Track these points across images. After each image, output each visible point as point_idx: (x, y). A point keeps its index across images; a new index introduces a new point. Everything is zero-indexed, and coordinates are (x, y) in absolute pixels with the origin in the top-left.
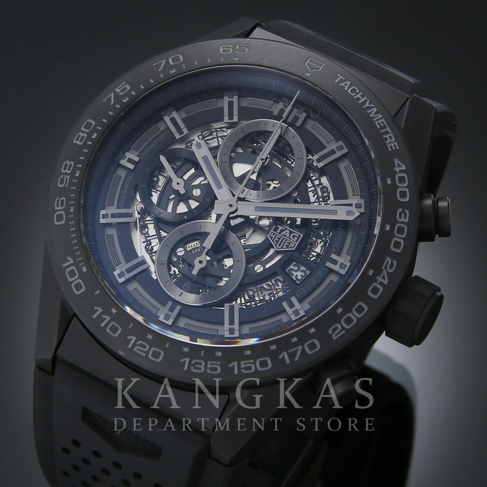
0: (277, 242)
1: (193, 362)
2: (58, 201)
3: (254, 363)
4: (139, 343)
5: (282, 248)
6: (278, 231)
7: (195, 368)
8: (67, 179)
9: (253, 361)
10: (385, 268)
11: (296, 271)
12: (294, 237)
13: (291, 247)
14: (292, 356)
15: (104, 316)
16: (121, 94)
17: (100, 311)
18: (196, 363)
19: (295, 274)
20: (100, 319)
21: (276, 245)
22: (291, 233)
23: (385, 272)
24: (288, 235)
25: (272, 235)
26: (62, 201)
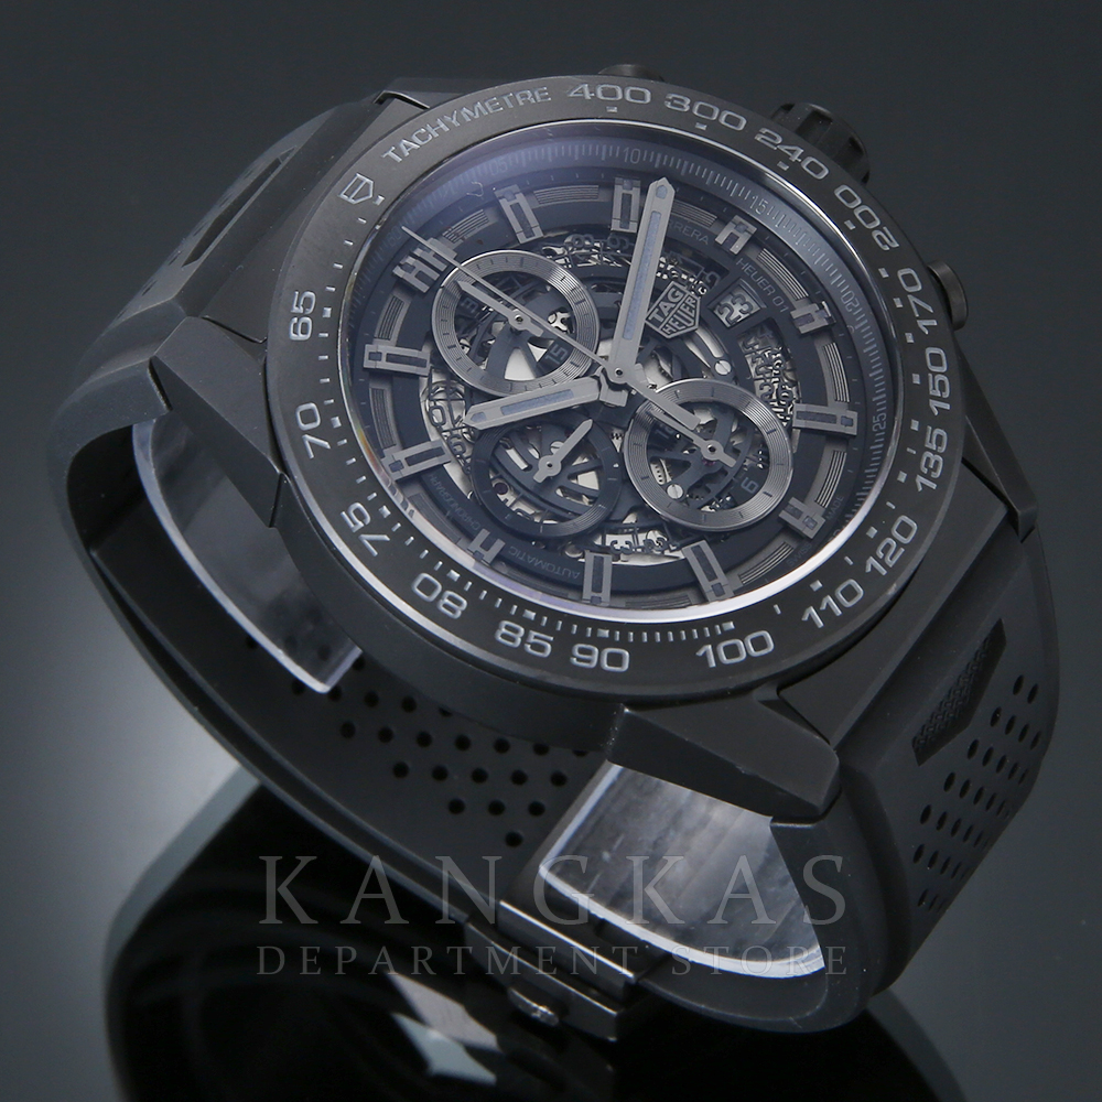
0: (681, 324)
1: (925, 471)
2: (579, 659)
3: (935, 374)
4: (881, 555)
5: (694, 319)
6: (661, 319)
7: (935, 469)
8: (536, 637)
9: (930, 375)
10: (776, 145)
11: (732, 311)
12: (674, 296)
13: (695, 304)
14: (925, 315)
15: (824, 607)
16: (368, 519)
17: (813, 610)
18: (926, 466)
19: (736, 313)
20: (827, 614)
21: (687, 327)
22: (666, 299)
23: (783, 148)
24: (670, 306)
25: (667, 331)
26: (582, 651)
